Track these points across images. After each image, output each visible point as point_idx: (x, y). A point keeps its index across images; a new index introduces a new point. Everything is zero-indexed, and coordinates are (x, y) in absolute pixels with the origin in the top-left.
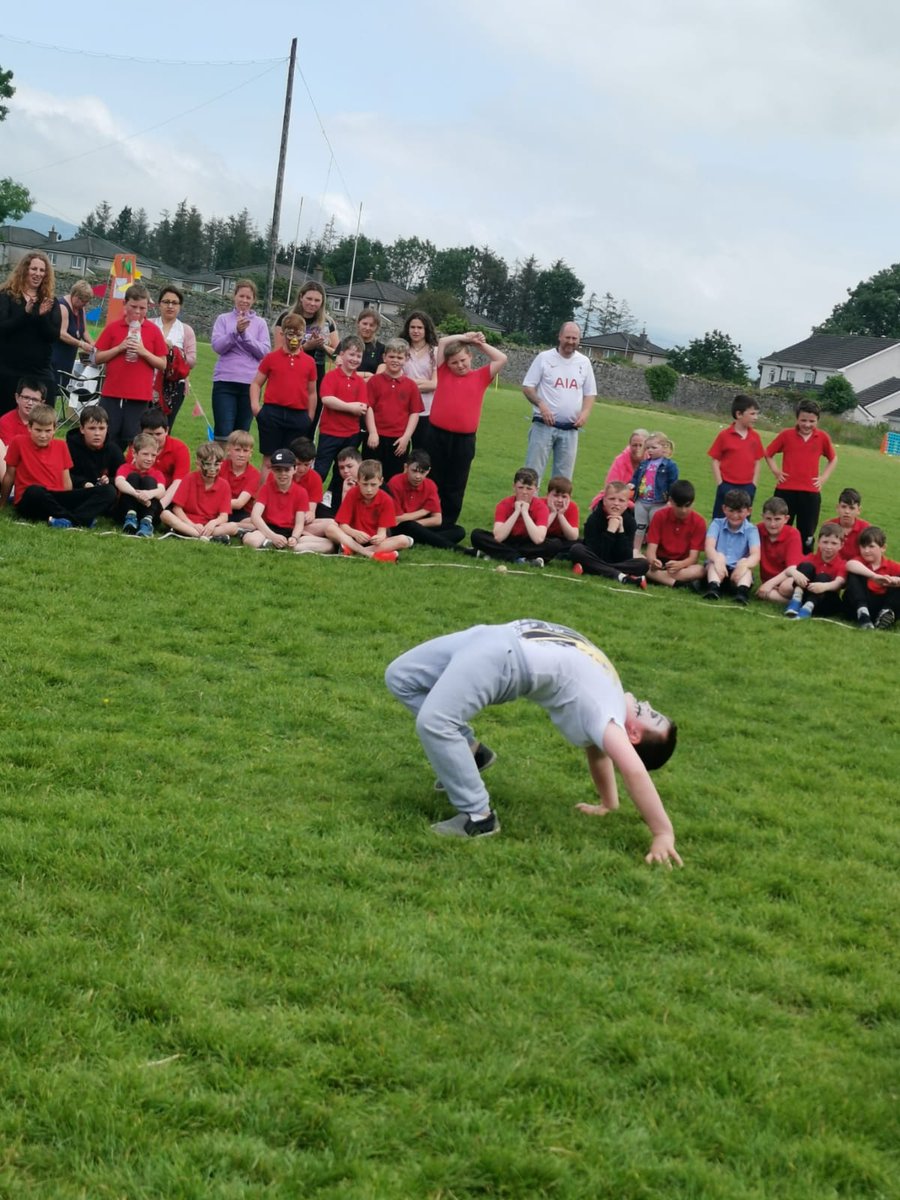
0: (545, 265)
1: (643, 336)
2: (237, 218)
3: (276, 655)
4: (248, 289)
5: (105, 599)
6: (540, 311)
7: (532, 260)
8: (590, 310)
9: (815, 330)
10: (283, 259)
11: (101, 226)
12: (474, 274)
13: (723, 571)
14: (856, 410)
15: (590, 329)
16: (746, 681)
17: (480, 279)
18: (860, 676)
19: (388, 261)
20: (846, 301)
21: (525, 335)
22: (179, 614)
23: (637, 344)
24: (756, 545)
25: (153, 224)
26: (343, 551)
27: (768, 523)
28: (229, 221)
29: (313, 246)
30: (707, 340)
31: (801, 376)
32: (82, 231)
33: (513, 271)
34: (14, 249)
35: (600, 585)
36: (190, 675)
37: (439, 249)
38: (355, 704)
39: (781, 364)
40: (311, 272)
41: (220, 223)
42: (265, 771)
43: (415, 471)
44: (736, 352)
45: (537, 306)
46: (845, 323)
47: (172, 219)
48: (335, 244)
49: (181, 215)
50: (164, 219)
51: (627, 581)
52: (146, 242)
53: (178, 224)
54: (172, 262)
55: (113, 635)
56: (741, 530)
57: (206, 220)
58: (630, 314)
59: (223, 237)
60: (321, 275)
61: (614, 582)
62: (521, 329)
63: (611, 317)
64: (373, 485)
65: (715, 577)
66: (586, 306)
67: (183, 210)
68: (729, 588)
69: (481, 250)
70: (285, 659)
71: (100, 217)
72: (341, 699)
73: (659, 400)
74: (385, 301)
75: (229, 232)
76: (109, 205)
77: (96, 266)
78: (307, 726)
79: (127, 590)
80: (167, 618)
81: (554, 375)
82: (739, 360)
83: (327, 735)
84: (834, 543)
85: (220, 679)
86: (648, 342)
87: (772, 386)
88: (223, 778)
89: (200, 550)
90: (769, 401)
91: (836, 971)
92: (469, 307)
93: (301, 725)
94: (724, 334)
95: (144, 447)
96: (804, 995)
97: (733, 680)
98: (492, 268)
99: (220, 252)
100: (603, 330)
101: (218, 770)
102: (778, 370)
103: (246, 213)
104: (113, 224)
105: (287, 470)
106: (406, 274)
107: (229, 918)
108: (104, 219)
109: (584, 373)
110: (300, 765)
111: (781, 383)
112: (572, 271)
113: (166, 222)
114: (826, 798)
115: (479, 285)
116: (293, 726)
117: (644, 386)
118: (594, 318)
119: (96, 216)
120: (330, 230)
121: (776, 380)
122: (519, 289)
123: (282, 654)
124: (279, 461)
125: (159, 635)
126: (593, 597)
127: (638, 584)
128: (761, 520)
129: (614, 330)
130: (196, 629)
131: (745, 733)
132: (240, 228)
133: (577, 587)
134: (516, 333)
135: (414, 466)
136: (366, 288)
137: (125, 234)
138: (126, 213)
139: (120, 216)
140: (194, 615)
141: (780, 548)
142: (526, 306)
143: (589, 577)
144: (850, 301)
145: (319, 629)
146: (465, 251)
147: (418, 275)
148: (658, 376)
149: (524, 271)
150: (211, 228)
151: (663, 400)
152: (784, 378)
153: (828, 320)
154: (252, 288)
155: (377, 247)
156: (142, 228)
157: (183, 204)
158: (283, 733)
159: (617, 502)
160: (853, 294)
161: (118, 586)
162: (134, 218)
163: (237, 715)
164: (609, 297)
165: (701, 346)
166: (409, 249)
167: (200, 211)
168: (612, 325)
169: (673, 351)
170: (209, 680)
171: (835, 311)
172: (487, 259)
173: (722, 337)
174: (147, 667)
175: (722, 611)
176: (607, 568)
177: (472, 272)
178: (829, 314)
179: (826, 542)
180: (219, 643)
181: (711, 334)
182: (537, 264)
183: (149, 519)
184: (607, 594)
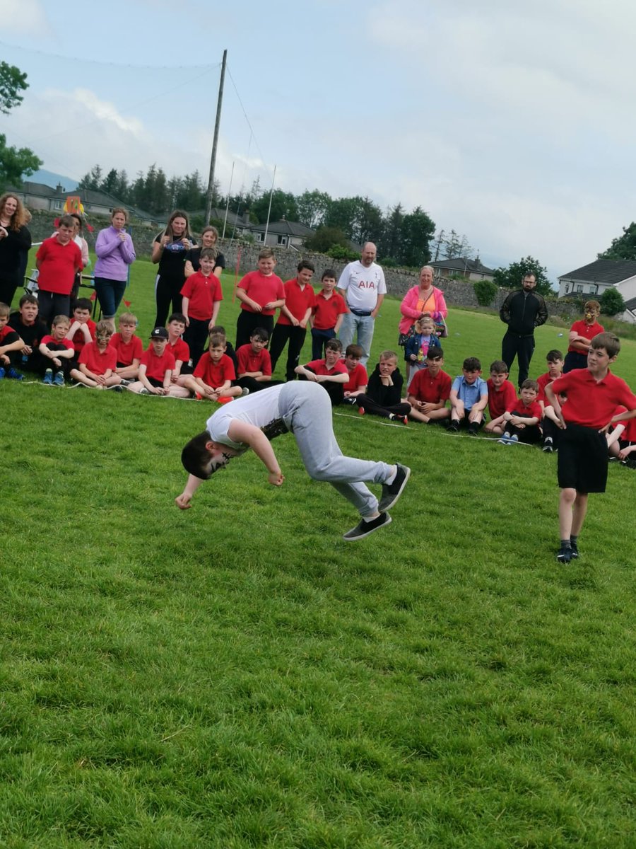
0: (408, 211)
1: (477, 261)
2: (191, 177)
3: (118, 459)
4: (122, 214)
5: (11, 423)
6: (405, 243)
7: (399, 207)
8: (440, 242)
9: (599, 256)
10: (222, 206)
11: (95, 182)
12: (358, 217)
13: (462, 412)
14: (625, 313)
15: (440, 256)
16: (450, 481)
17: (362, 220)
18: (535, 480)
19: (297, 208)
20: (622, 235)
21: (393, 260)
22: (59, 433)
23: (473, 266)
24: (485, 394)
25: (131, 181)
26: (196, 396)
27: (494, 379)
28: (185, 179)
29: (245, 197)
30: (521, 263)
31: (587, 289)
32: (81, 186)
33: (385, 215)
34: (31, 198)
35: (375, 421)
36: (51, 469)
37: (333, 199)
38: (160, 489)
39: (573, 280)
40: (241, 215)
41: (179, 180)
42: (78, 527)
43: (257, 341)
44: (543, 273)
45: (402, 239)
46: (621, 251)
47: (145, 178)
48: (260, 195)
49: (151, 175)
50: (139, 178)
51: (395, 419)
52: (126, 193)
53: (149, 181)
54: (144, 207)
55: (7, 444)
56: (475, 385)
57: (168, 178)
58: (469, 245)
59: (181, 190)
60: (248, 216)
61: (386, 420)
62: (391, 256)
63: (454, 248)
64: (219, 351)
65: (456, 417)
66: (437, 239)
67: (153, 171)
68: (465, 424)
69: (364, 199)
70: (123, 462)
71: (94, 175)
72: (152, 486)
73: (484, 305)
74: (294, 235)
75: (185, 186)
76: (100, 167)
77: (90, 211)
78: (120, 501)
79: (31, 418)
80: (50, 435)
81: (359, 279)
82: (544, 278)
83: (133, 508)
84: (531, 394)
85: (72, 472)
86: (481, 265)
87: (567, 295)
88: (46, 531)
89: (93, 395)
90: (563, 307)
91: (419, 650)
92: (354, 240)
93: (116, 501)
94: (535, 259)
95: (60, 322)
96: (390, 663)
97: (441, 480)
98: (370, 213)
99: (178, 201)
100: (449, 257)
101: (45, 526)
102: (571, 285)
103: (197, 173)
104: (104, 181)
105: (162, 340)
106: (310, 217)
107: (14, 610)
108: (97, 177)
109: (379, 277)
110: (104, 525)
111: (573, 294)
112: (428, 215)
113: (141, 181)
114: (469, 552)
115: (362, 225)
116: (110, 501)
117: (473, 295)
118: (443, 248)
119: (91, 176)
120: (256, 186)
121: (570, 291)
122: (390, 227)
123: (124, 458)
124: (157, 334)
125: (41, 445)
126: (365, 428)
127: (402, 421)
128: (489, 377)
129: (457, 256)
130: (69, 443)
131: (432, 513)
132: (193, 183)
133: (357, 422)
134: (387, 259)
135: (256, 337)
136: (278, 226)
137: (113, 188)
138: (113, 174)
139: (109, 176)
140: (70, 434)
141: (501, 396)
142: (394, 239)
143: (367, 416)
144: (625, 236)
145: (157, 444)
146: (352, 200)
147: (318, 218)
148: (483, 288)
149: (394, 214)
150: (173, 184)
151: (486, 306)
152: (575, 290)
153: (609, 250)
154: (124, 214)
155: (290, 198)
156: (124, 183)
157: (153, 167)
158: (102, 506)
159: (386, 367)
160: (627, 231)
161: (25, 416)
162: (118, 177)
163: (74, 494)
164: (453, 233)
165: (518, 268)
166: (313, 199)
167: (165, 172)
168: (455, 252)
169: (498, 271)
170: (64, 474)
171: (614, 243)
172: (367, 205)
173: (533, 262)
174: (23, 464)
175: (457, 439)
176: (381, 410)
177: (357, 215)
178: (610, 245)
179: (526, 393)
180: (80, 451)
181: (525, 259)
182: (403, 209)
183: (61, 373)
184: (377, 427)
